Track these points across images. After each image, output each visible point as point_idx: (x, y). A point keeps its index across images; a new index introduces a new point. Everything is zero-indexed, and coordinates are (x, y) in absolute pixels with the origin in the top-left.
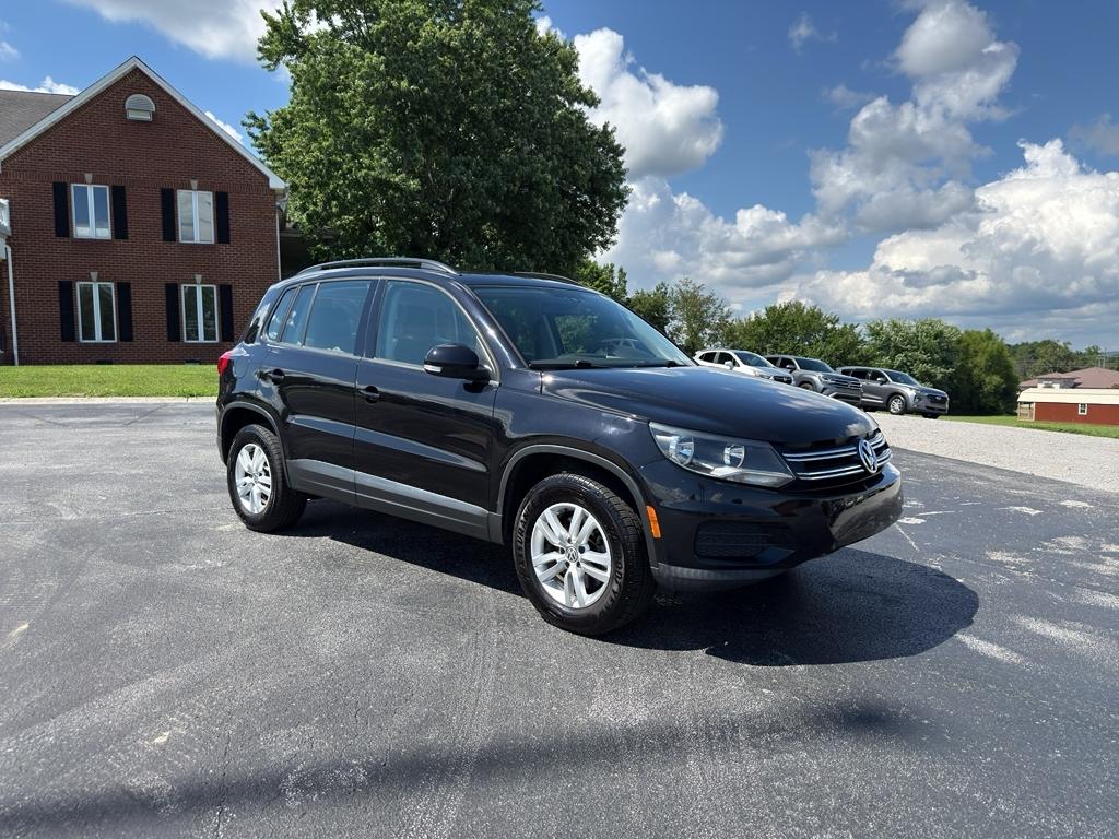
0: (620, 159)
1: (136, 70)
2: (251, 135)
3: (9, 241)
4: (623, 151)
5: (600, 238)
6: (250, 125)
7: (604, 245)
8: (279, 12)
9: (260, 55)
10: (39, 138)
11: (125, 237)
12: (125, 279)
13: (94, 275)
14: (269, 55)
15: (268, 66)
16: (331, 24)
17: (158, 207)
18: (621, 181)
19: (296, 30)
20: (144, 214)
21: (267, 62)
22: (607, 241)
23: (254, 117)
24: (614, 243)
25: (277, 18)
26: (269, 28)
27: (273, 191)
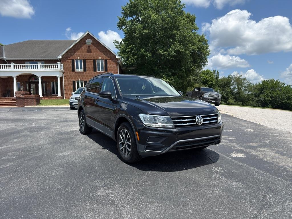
0: (207, 43)
1: (88, 34)
2: (115, 45)
3: (63, 72)
4: (207, 41)
5: (203, 64)
6: (115, 43)
7: (204, 65)
8: (121, 16)
9: (118, 26)
10: (69, 50)
11: (86, 71)
12: (85, 80)
13: (80, 79)
14: (119, 26)
15: (119, 29)
16: (133, 17)
17: (93, 64)
18: (208, 48)
19: (125, 20)
20: (90, 66)
21: (119, 28)
22: (205, 65)
23: (115, 41)
24: (207, 65)
25: (121, 18)
26: (119, 20)
27: (117, 59)
